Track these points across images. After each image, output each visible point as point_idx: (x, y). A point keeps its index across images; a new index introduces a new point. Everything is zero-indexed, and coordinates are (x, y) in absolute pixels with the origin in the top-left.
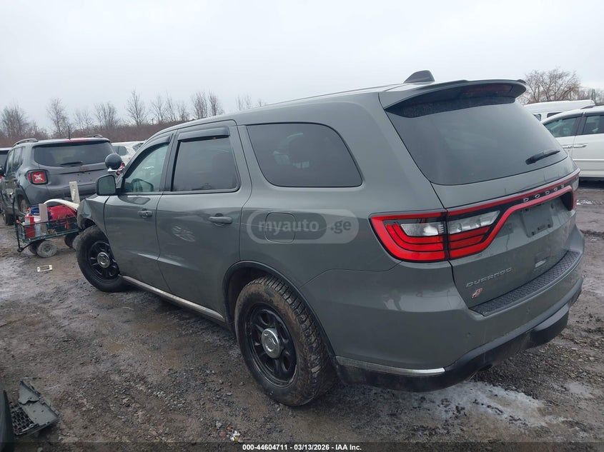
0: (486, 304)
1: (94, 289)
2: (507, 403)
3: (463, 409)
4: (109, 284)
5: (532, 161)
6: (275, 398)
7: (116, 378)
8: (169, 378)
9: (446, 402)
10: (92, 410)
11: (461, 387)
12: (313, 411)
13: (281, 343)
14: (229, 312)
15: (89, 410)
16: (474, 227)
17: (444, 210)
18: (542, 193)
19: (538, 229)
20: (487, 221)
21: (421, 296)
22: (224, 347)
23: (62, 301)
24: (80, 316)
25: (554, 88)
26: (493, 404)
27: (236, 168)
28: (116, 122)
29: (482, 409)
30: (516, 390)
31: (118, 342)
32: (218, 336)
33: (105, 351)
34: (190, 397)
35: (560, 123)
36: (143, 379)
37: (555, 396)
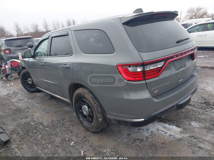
0: (160, 96)
1: (27, 92)
2: (169, 130)
3: (153, 132)
4: (32, 90)
5: (178, 42)
6: (87, 130)
7: (33, 123)
8: (51, 123)
9: (147, 130)
10: (23, 135)
11: (153, 124)
12: (101, 134)
13: (89, 111)
14: (71, 99)
15: (22, 135)
16: (155, 68)
17: (143, 62)
18: (182, 54)
19: (180, 68)
20: (160, 65)
21: (136, 93)
22: (71, 111)
23: (16, 96)
24: (22, 102)
25: (198, 13)
26: (164, 130)
27: (71, 47)
28: (39, 30)
29: (160, 132)
30: (173, 125)
31: (34, 111)
32: (70, 108)
33: (29, 114)
34: (58, 130)
35: (198, 27)
36: (42, 124)
37: (186, 127)
